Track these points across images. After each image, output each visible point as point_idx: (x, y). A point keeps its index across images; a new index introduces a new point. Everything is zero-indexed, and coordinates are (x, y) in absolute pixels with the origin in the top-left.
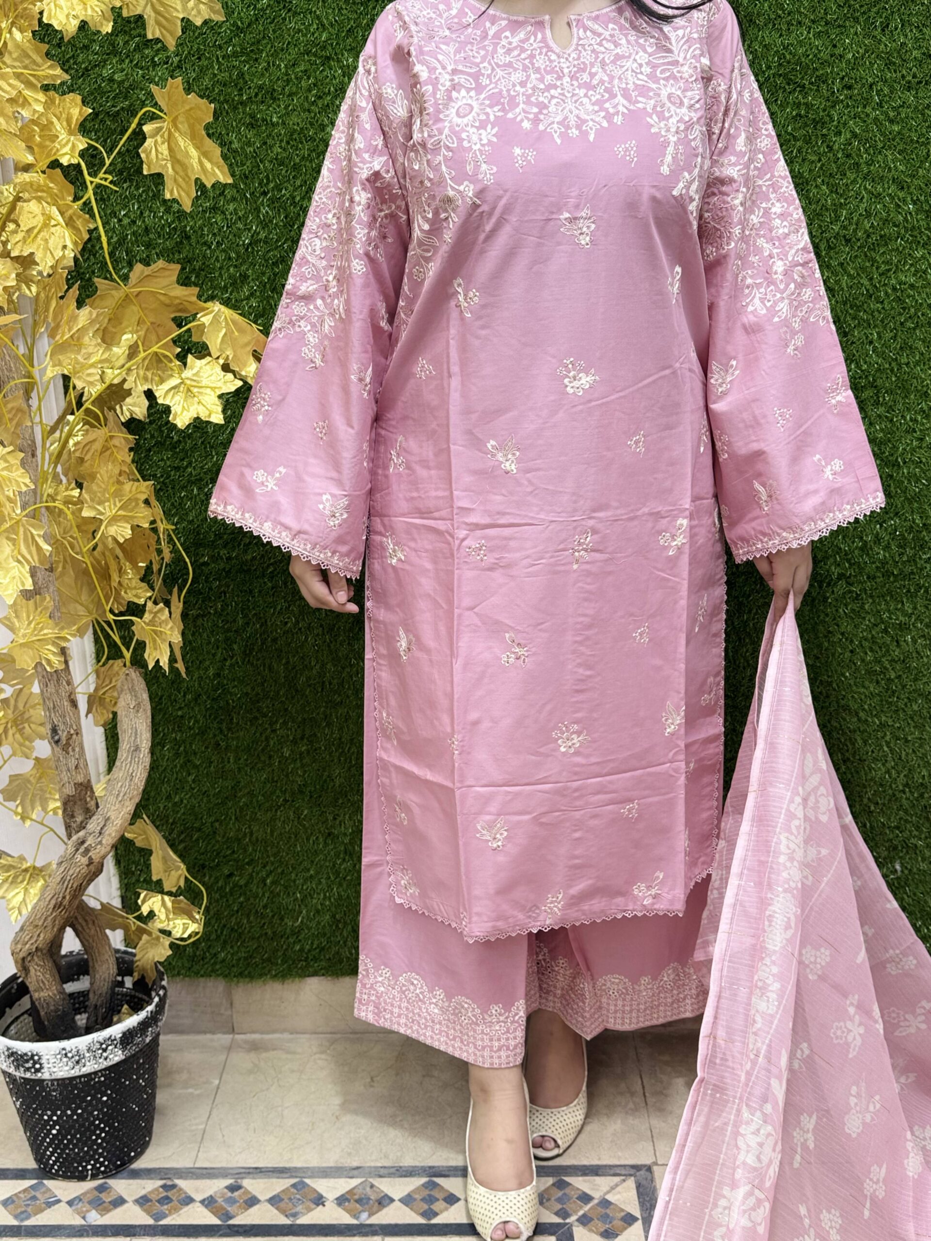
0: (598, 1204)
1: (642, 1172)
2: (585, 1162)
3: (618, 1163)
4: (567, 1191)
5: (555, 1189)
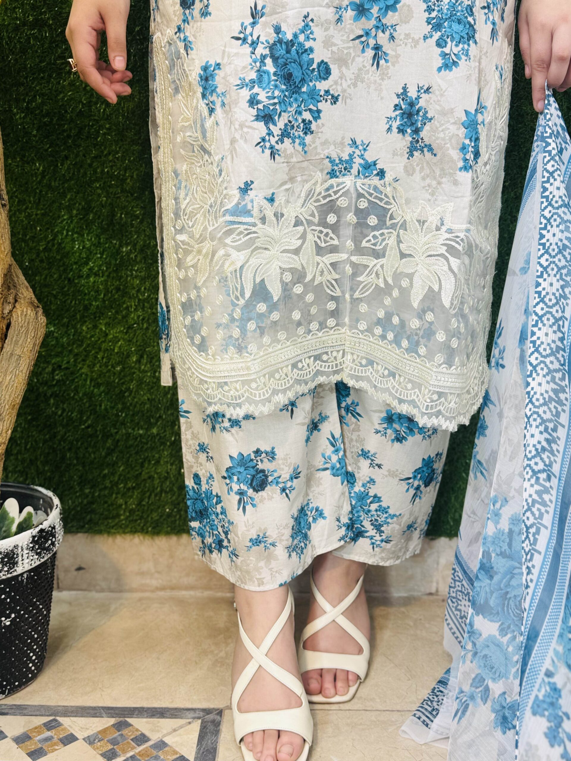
0: (151, 746)
1: (211, 717)
2: (156, 705)
3: (190, 706)
4: (125, 732)
5: (114, 730)
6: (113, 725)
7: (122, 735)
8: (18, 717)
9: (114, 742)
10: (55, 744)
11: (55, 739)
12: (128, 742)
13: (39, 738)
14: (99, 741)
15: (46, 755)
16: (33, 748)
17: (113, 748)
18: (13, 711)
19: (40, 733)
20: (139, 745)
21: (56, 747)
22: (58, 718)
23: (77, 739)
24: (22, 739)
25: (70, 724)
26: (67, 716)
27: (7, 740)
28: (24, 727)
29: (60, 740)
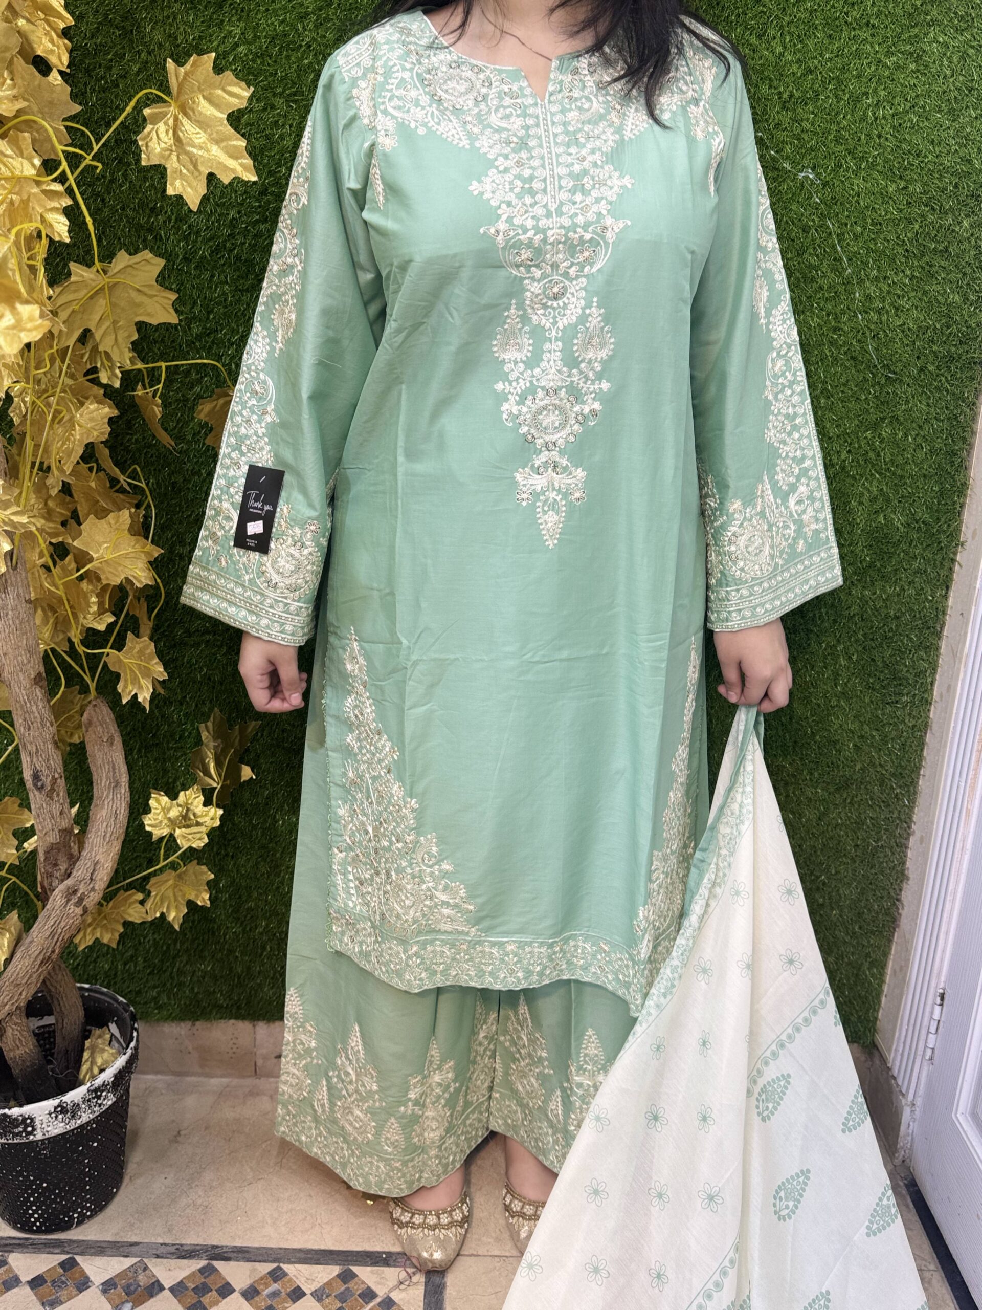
0: (379, 1304)
4: (351, 1285)
6: (338, 1276)
7: (348, 1289)
8: (242, 1263)
9: (342, 1297)
10: (284, 1301)
11: (283, 1294)
12: (356, 1299)
13: (266, 1292)
14: (327, 1297)
16: (263, 1305)
17: (342, 1307)
18: (235, 1254)
19: (267, 1286)
20: (367, 1303)
21: (286, 1305)
22: (282, 1265)
23: (304, 1294)
24: (250, 1294)
25: (295, 1273)
26: (290, 1262)
27: (236, 1295)
28: (250, 1277)
29: (288, 1295)
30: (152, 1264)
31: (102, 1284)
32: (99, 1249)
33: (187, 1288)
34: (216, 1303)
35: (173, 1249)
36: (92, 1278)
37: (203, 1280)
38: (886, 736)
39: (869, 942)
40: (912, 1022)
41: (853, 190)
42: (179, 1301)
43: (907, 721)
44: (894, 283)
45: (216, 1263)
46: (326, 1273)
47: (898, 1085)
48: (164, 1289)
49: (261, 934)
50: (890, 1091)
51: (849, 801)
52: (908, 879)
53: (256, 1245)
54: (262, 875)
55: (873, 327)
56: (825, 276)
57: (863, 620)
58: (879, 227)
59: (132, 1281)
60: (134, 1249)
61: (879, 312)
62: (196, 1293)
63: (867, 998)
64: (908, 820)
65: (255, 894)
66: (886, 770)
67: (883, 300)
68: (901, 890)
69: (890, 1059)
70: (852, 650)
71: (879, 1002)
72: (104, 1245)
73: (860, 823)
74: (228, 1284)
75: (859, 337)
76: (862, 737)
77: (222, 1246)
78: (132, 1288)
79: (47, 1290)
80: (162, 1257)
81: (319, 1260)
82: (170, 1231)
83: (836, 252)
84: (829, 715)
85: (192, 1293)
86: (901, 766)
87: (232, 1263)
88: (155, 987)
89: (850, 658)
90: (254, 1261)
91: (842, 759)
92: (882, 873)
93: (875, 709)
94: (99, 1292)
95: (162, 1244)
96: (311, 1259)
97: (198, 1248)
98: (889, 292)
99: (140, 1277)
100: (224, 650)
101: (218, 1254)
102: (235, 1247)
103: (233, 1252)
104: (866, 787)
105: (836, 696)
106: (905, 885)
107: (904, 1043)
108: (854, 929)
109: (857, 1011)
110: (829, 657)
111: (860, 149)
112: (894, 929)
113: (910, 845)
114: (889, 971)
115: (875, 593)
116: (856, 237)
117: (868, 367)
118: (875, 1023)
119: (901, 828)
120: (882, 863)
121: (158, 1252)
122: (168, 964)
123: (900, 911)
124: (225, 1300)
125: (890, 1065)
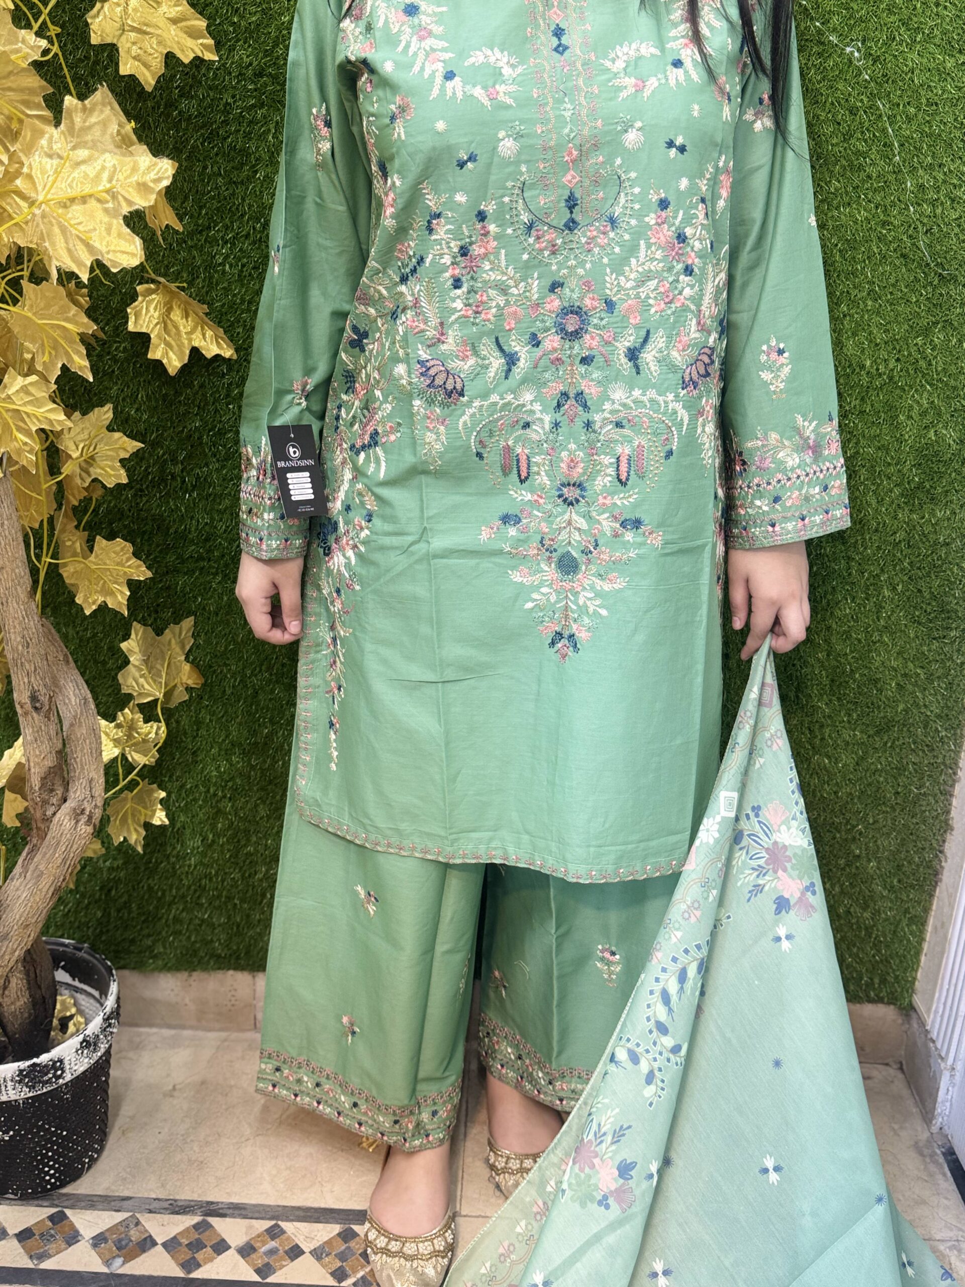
6: (339, 1235)
7: (348, 1248)
8: (238, 1220)
9: (342, 1257)
10: (282, 1259)
11: (281, 1251)
12: (357, 1259)
13: (263, 1249)
14: (327, 1255)
15: (274, 1273)
16: (259, 1263)
17: (342, 1266)
18: (231, 1211)
19: (264, 1245)
21: (284, 1263)
22: (280, 1223)
23: (303, 1253)
24: (246, 1251)
25: (294, 1231)
26: (288, 1220)
27: (231, 1252)
28: (246, 1234)
29: (286, 1252)
30: (144, 1218)
31: (93, 1238)
32: (92, 1202)
33: (180, 1244)
34: (211, 1260)
35: (166, 1205)
36: (82, 1232)
37: (197, 1236)
38: (932, 675)
39: (908, 896)
40: (954, 981)
41: (906, 66)
42: (172, 1257)
43: (955, 657)
44: (951, 171)
45: (212, 1220)
46: (328, 1231)
47: (936, 1049)
48: (156, 1244)
49: (261, 880)
50: (929, 1055)
51: (889, 744)
52: (952, 830)
53: (253, 1202)
54: (261, 819)
55: (925, 221)
56: (873, 164)
57: (909, 546)
58: (934, 107)
59: (123, 1236)
60: (126, 1203)
61: (933, 203)
62: (190, 1250)
63: (905, 957)
64: (953, 766)
65: (254, 839)
66: (932, 712)
67: (938, 190)
68: (944, 841)
69: (929, 1021)
70: (896, 580)
71: (918, 961)
72: (95, 1199)
73: (901, 770)
74: (223, 1240)
75: (910, 232)
76: (905, 675)
77: (218, 1203)
78: (124, 1243)
79: (36, 1244)
80: (155, 1212)
81: (319, 1218)
82: (163, 1186)
83: (887, 136)
84: (870, 651)
85: (186, 1249)
86: (948, 707)
87: (228, 1220)
88: (149, 936)
89: (894, 589)
90: (251, 1218)
91: (883, 699)
92: (924, 822)
93: (921, 645)
94: (89, 1246)
95: (155, 1199)
96: (311, 1217)
97: (192, 1203)
98: (944, 182)
99: (132, 1232)
100: (219, 578)
101: (213, 1210)
102: (232, 1203)
103: (229, 1208)
104: (908, 730)
105: (878, 630)
106: (948, 836)
107: (945, 1004)
108: (892, 882)
109: (894, 971)
110: (871, 588)
111: (915, 19)
112: (936, 883)
113: (956, 793)
114: (930, 928)
115: (923, 518)
116: (909, 119)
117: (920, 266)
118: (914, 983)
119: (946, 774)
120: (925, 811)
121: (151, 1207)
122: (163, 911)
123: (943, 864)
124: (220, 1257)
125: (928, 1028)
